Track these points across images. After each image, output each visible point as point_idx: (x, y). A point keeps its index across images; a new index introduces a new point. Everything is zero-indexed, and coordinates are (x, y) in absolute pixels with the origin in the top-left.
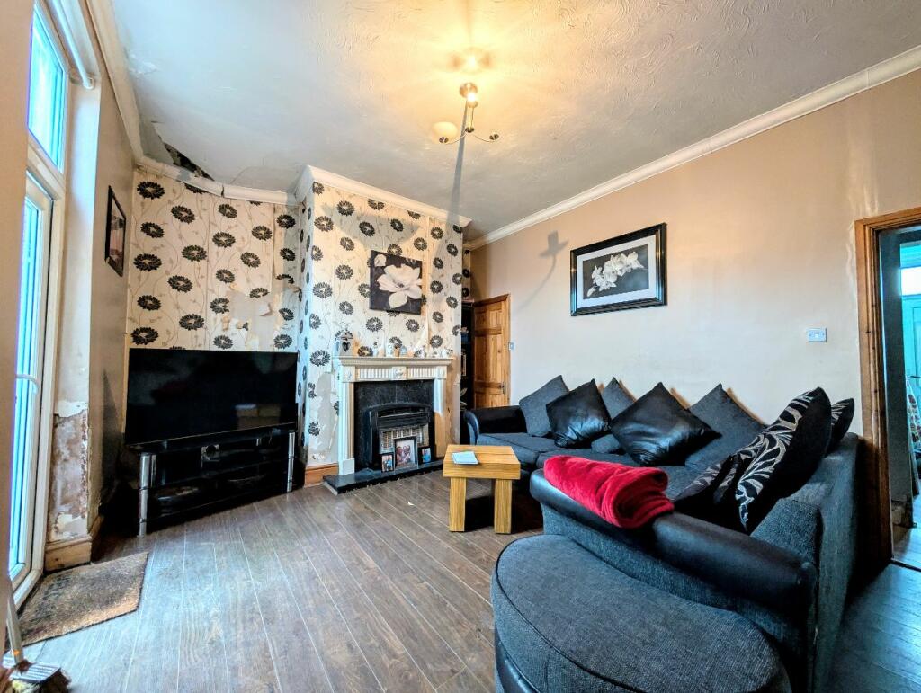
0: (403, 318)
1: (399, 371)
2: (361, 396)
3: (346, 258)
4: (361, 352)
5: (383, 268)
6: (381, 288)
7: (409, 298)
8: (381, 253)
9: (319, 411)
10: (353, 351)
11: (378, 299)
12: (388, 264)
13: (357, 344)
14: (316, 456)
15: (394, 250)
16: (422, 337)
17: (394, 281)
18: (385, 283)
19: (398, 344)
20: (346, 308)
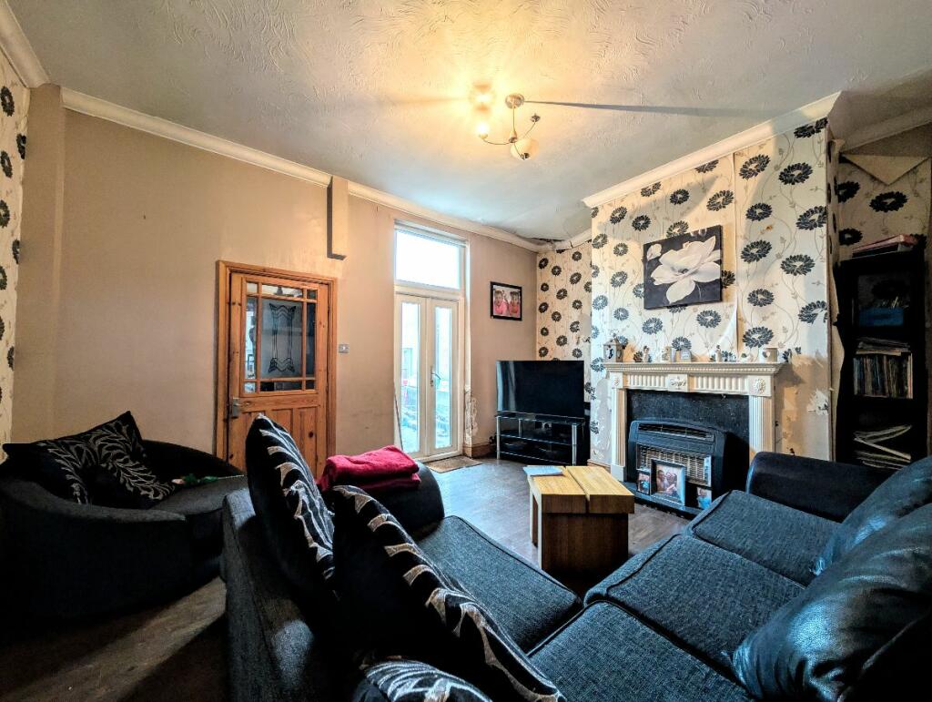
0: (692, 312)
1: (676, 380)
2: (635, 405)
3: (620, 264)
4: (637, 358)
5: (658, 258)
6: (656, 284)
7: (697, 283)
8: (654, 243)
9: (598, 413)
10: (629, 356)
11: (654, 296)
12: (663, 252)
13: (633, 350)
14: (597, 452)
15: (676, 230)
16: (726, 333)
17: (673, 269)
18: (660, 276)
19: (681, 344)
20: (621, 314)
